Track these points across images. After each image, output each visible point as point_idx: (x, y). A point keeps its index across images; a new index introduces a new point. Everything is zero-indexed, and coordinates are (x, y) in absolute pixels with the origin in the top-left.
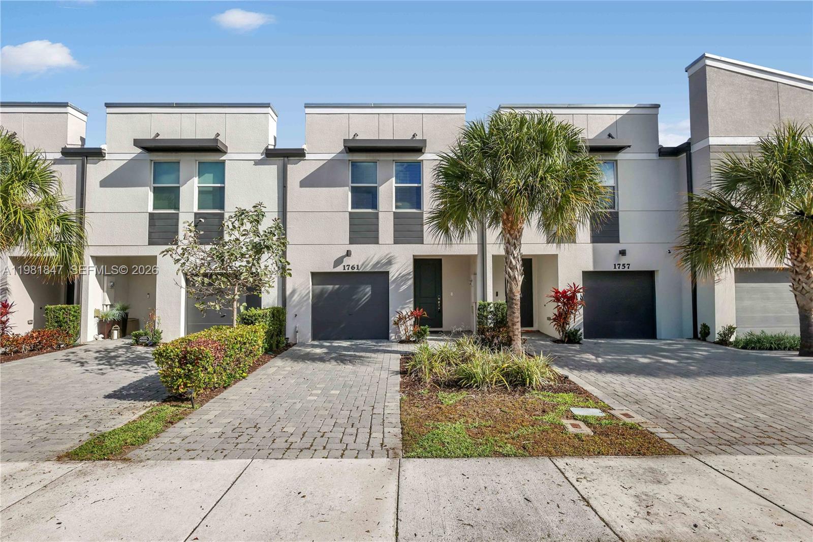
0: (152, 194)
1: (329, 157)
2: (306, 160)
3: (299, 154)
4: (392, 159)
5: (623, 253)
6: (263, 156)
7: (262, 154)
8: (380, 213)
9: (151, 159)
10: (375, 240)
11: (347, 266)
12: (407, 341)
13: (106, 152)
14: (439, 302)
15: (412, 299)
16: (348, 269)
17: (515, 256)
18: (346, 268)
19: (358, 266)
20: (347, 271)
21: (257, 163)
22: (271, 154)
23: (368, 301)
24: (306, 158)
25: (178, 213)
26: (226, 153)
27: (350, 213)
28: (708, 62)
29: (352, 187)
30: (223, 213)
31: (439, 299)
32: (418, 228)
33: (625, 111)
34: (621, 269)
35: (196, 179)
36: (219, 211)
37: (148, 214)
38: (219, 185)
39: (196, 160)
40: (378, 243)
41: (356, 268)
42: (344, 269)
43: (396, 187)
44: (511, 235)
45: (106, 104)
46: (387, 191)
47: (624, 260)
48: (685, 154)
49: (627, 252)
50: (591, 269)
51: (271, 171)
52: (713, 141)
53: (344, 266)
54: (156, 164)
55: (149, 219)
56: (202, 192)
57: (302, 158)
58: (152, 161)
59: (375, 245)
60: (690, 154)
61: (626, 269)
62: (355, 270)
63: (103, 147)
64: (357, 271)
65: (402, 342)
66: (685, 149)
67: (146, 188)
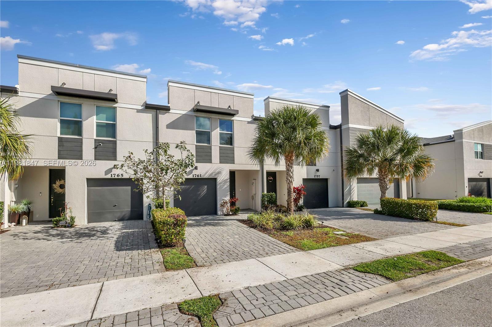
0: (59, 124)
1: (184, 112)
2: (170, 113)
3: (166, 109)
4: (218, 117)
5: (318, 170)
6: (143, 108)
7: (142, 106)
8: (212, 146)
9: (59, 100)
10: (210, 161)
11: (195, 175)
12: (228, 215)
13: (19, 91)
14: (234, 194)
15: (229, 193)
16: (195, 177)
17: (292, 172)
18: (194, 176)
19: (201, 175)
20: (194, 177)
21: (138, 111)
22: (148, 107)
23: (205, 194)
24: (170, 112)
25: (82, 139)
26: (117, 102)
27: (196, 145)
28: (349, 93)
29: (196, 131)
30: (116, 141)
31: (234, 193)
32: (231, 155)
33: (318, 107)
34: (317, 178)
35: (95, 117)
36: (112, 139)
37: (57, 138)
38: (112, 122)
39: (95, 105)
40: (211, 162)
41: (200, 176)
42: (193, 177)
43: (220, 133)
44: (290, 162)
45: (18, 55)
46: (216, 135)
47: (318, 174)
48: (339, 129)
49: (319, 170)
50: (306, 177)
51: (148, 117)
52: (351, 125)
53: (193, 175)
54: (62, 103)
55: (59, 141)
56: (99, 126)
57: (167, 112)
58: (58, 101)
59: (210, 164)
60: (341, 129)
61: (319, 178)
62: (199, 177)
63: (16, 86)
64: (200, 177)
65: (225, 215)
66: (339, 127)
67: (55, 119)
